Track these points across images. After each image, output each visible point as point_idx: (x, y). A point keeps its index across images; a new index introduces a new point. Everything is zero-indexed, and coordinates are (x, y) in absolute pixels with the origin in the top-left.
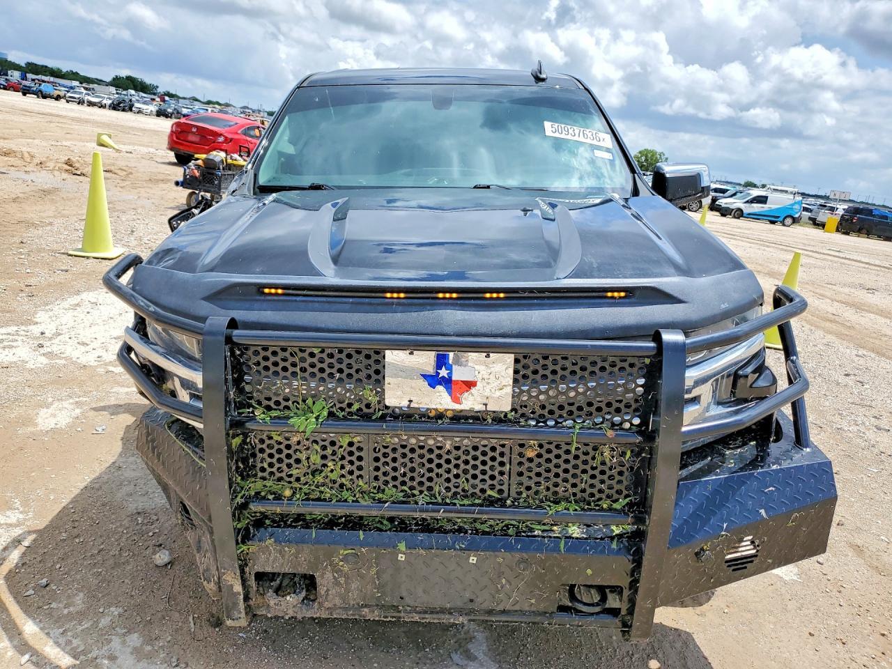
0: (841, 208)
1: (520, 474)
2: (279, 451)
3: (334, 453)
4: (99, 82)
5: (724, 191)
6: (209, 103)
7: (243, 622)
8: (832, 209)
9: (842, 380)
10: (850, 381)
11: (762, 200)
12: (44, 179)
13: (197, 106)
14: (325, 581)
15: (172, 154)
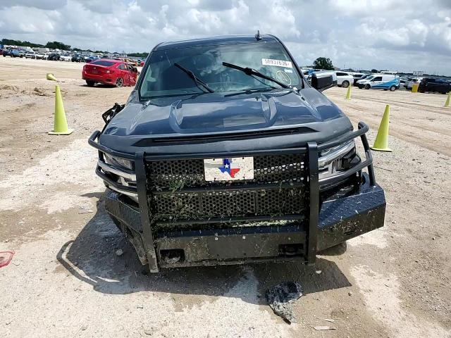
0: (419, 80)
1: (259, 203)
2: (166, 202)
3: (187, 201)
4: (40, 46)
5: (360, 76)
6: (97, 52)
7: (157, 271)
8: (415, 80)
9: (411, 162)
10: (415, 163)
11: (380, 79)
12: (28, 99)
13: (92, 54)
14: (188, 251)
15: (85, 81)
